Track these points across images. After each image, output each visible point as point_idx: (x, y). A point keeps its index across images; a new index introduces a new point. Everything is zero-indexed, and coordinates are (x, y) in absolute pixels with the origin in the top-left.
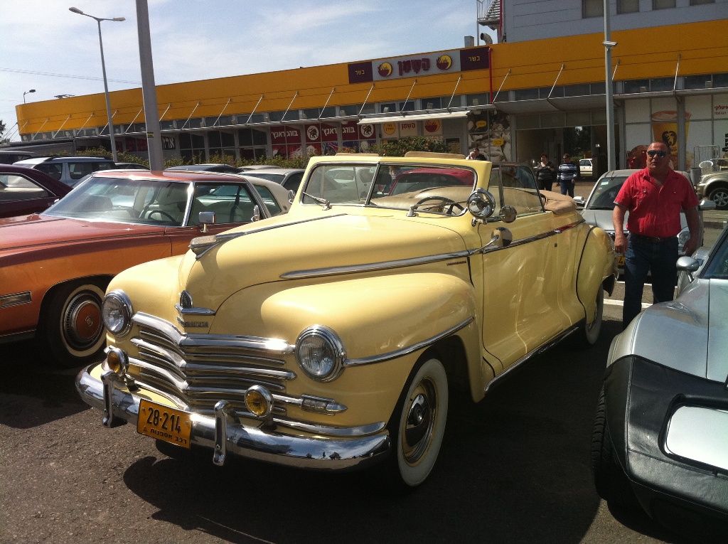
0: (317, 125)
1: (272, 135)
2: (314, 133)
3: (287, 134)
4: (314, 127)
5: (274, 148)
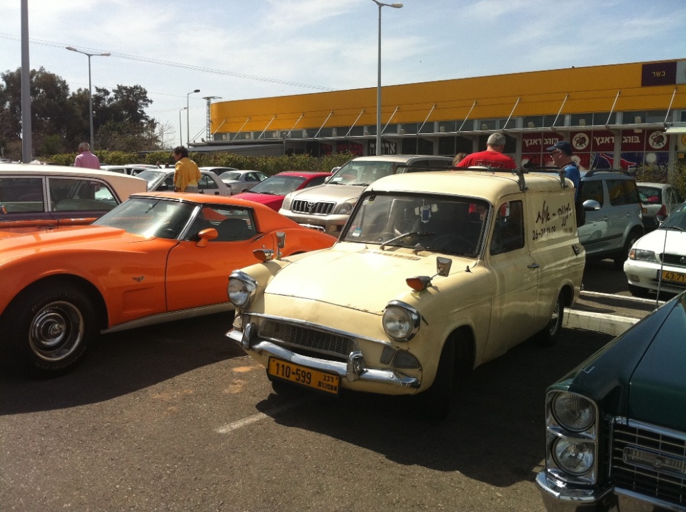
0: (588, 133)
1: (524, 143)
2: (582, 141)
3: (545, 141)
4: (584, 135)
5: (523, 157)
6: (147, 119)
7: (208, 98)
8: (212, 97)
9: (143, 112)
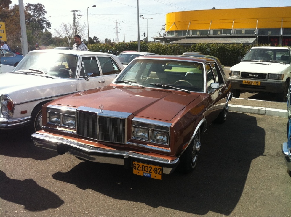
6: (46, 22)
7: (74, 11)
8: (76, 11)
9: (44, 18)
